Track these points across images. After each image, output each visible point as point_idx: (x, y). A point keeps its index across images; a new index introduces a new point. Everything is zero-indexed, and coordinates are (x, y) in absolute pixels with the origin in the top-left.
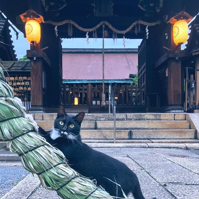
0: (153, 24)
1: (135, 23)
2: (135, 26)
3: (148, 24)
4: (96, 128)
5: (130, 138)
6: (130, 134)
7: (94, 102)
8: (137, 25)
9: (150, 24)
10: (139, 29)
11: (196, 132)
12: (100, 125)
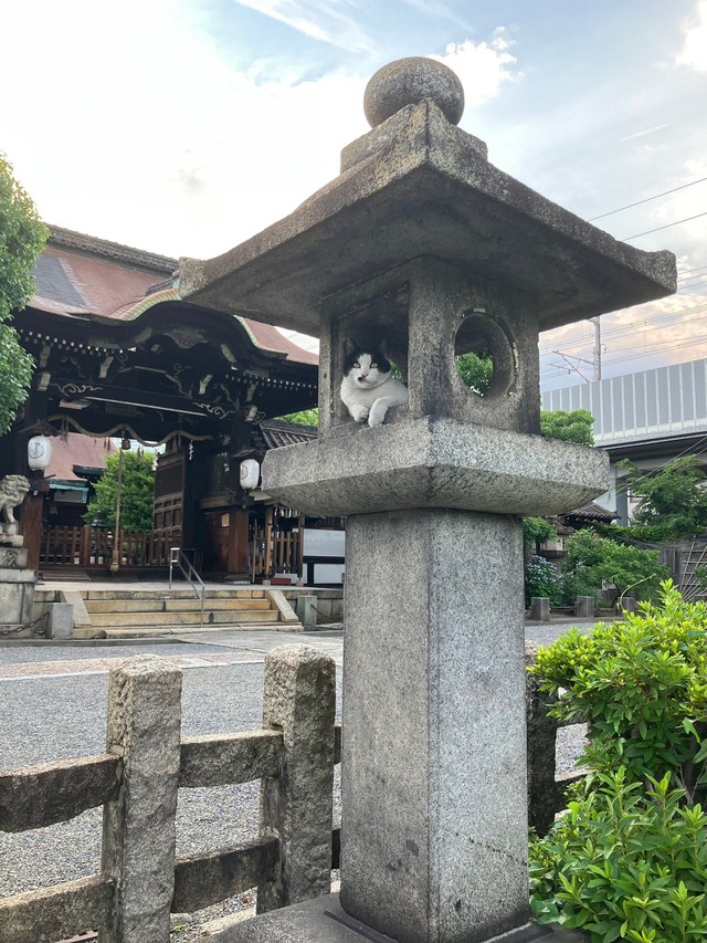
0: (201, 439)
1: (173, 434)
2: (172, 439)
3: (193, 438)
4: (164, 610)
5: (211, 622)
6: (211, 616)
7: (92, 559)
8: (177, 436)
9: (196, 438)
10: (180, 444)
11: (280, 612)
12: (169, 607)
